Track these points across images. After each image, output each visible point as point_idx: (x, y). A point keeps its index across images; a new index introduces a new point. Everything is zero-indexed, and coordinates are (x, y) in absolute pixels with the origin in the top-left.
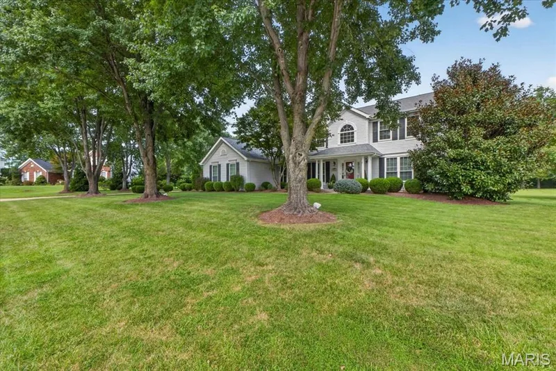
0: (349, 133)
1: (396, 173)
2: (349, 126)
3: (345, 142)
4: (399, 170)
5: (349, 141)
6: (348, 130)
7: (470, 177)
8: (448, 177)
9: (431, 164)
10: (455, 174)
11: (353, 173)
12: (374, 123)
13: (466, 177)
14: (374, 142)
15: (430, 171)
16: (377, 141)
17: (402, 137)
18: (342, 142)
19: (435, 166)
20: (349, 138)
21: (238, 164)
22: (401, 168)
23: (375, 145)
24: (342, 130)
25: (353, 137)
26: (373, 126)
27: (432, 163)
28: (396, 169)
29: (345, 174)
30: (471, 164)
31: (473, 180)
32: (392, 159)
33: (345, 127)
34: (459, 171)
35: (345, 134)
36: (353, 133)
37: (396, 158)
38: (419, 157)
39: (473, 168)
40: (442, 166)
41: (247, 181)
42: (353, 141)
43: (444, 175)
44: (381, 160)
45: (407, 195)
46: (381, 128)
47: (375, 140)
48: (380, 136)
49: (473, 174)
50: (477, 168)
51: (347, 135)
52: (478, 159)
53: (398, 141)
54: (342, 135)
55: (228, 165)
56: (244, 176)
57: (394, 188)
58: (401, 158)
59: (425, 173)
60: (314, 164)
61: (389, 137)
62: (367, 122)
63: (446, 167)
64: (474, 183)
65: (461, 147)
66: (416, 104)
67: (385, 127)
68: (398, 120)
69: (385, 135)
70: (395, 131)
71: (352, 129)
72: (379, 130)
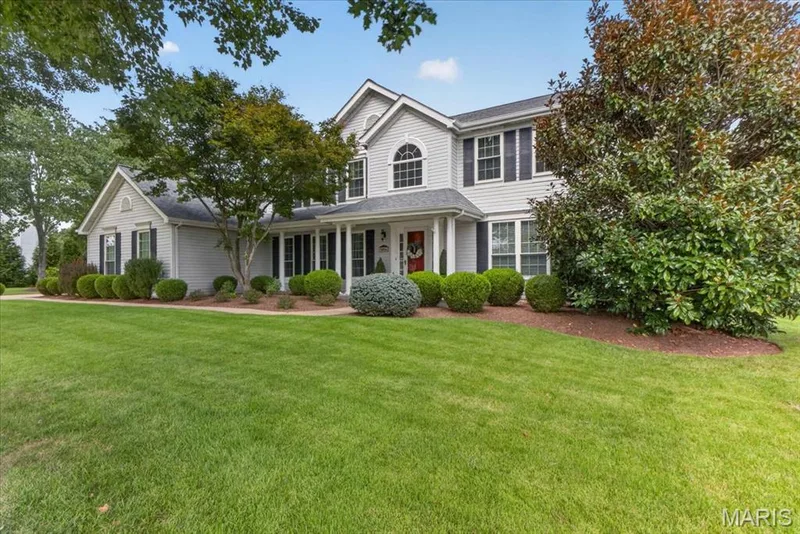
0: (411, 164)
1: (514, 257)
2: (412, 147)
3: (404, 184)
4: (518, 252)
5: (411, 183)
6: (410, 157)
7: (692, 275)
8: (632, 273)
9: (586, 237)
10: (650, 267)
11: (422, 256)
12: (465, 141)
13: (681, 274)
14: (465, 186)
15: (584, 255)
16: (473, 184)
17: (526, 175)
18: (396, 185)
19: (599, 241)
20: (411, 174)
21: (153, 232)
22: (524, 247)
23: (466, 192)
24: (397, 157)
25: (419, 173)
26: (465, 149)
27: (590, 235)
28: (512, 247)
29: (405, 258)
30: (698, 236)
31: (700, 283)
32: (503, 225)
33: (403, 149)
34: (663, 259)
35: (403, 165)
36: (419, 164)
37: (512, 224)
38: (557, 216)
39: (702, 248)
40: (615, 243)
41: (173, 274)
42: (419, 182)
43: (621, 267)
44: (481, 227)
45: (532, 315)
46: (481, 153)
47: (468, 181)
48: (479, 173)
49: (703, 267)
50: (711, 250)
51: (408, 168)
52: (718, 223)
53: (518, 184)
54: (396, 167)
55: (134, 234)
56: (165, 261)
57: (503, 296)
58: (524, 223)
59: (572, 260)
60: (332, 236)
61: (498, 175)
62: (449, 137)
63: (626, 246)
64: (703, 292)
65: (669, 188)
66: (552, 83)
67: (489, 152)
68: (517, 134)
69: (489, 170)
70: (510, 161)
71: (418, 154)
72: (476, 157)
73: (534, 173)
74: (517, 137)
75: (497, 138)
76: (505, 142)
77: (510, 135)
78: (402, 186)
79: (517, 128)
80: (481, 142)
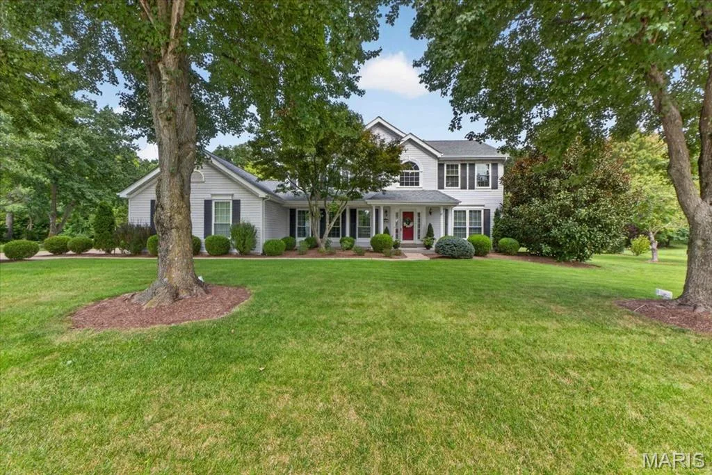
0: (412, 174)
1: (465, 228)
2: (413, 164)
3: (407, 184)
4: (468, 226)
5: (412, 184)
6: (412, 169)
11: (413, 226)
12: (439, 165)
14: (439, 188)
16: (443, 188)
17: (472, 187)
18: (402, 184)
20: (412, 179)
21: (237, 204)
22: (470, 224)
25: (418, 179)
26: (440, 168)
28: (465, 224)
29: (400, 227)
35: (407, 174)
36: (417, 174)
37: (465, 211)
42: (417, 184)
46: (448, 172)
47: (441, 186)
48: (447, 183)
51: (410, 175)
53: (468, 191)
54: (401, 174)
55: (208, 204)
58: (471, 211)
61: (457, 185)
62: (436, 163)
67: (452, 172)
68: (468, 165)
69: (453, 182)
70: (464, 179)
71: (417, 168)
72: (445, 175)
73: (476, 187)
74: (468, 168)
75: (457, 166)
76: (461, 169)
77: (464, 165)
78: (406, 185)
79: (468, 163)
80: (448, 166)
